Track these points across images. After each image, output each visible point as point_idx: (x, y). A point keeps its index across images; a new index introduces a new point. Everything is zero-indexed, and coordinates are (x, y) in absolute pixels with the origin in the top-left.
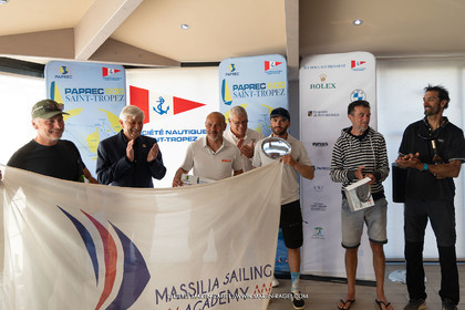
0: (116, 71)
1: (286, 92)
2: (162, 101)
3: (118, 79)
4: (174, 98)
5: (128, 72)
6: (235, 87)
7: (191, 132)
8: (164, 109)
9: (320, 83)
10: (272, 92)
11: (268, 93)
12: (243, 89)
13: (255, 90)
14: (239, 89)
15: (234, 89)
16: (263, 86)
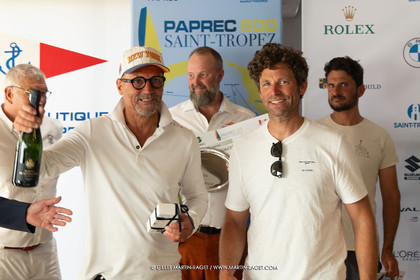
1: (278, 38)
2: (16, 51)
4: (43, 46)
6: (168, 25)
7: (74, 117)
9: (344, 23)
10: (249, 40)
11: (242, 40)
12: (185, 29)
13: (214, 34)
14: (179, 29)
15: (166, 29)
16: (230, 26)
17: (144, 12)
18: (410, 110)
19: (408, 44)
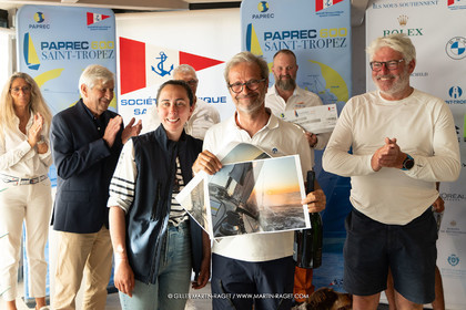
0: (104, 17)
1: (348, 42)
2: (163, 57)
3: (106, 28)
4: (182, 54)
5: (119, 18)
6: (267, 36)
8: (167, 68)
9: (399, 28)
10: (326, 43)
11: (321, 44)
12: (279, 37)
13: (300, 40)
14: (275, 38)
15: (266, 38)
16: (312, 34)
17: (250, 27)
18: (451, 91)
19: (450, 42)
